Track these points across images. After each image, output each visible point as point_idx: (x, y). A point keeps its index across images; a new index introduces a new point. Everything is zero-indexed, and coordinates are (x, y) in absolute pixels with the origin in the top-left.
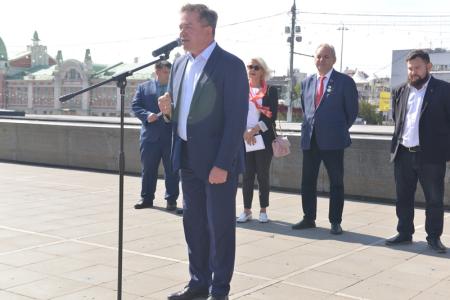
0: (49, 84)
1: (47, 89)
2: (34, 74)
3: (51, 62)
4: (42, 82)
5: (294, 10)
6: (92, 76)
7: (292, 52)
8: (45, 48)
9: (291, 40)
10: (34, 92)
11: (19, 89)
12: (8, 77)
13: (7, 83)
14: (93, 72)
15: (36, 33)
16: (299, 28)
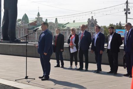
7: (127, 18)
12: (29, 29)
14: (58, 26)
15: (39, 13)
16: (129, 9)
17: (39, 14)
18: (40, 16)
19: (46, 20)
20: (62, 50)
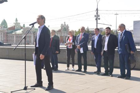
0: (21, 35)
1: (20, 36)
2: (16, 32)
3: (22, 28)
4: (18, 34)
5: (97, 10)
6: (34, 32)
7: (97, 23)
8: (20, 23)
9: (96, 19)
10: (16, 37)
11: (11, 37)
12: (7, 33)
13: (7, 35)
14: (35, 31)
15: (16, 18)
16: (99, 15)
17: (17, 20)
18: (18, 22)
19: (24, 25)
20: (57, 52)
